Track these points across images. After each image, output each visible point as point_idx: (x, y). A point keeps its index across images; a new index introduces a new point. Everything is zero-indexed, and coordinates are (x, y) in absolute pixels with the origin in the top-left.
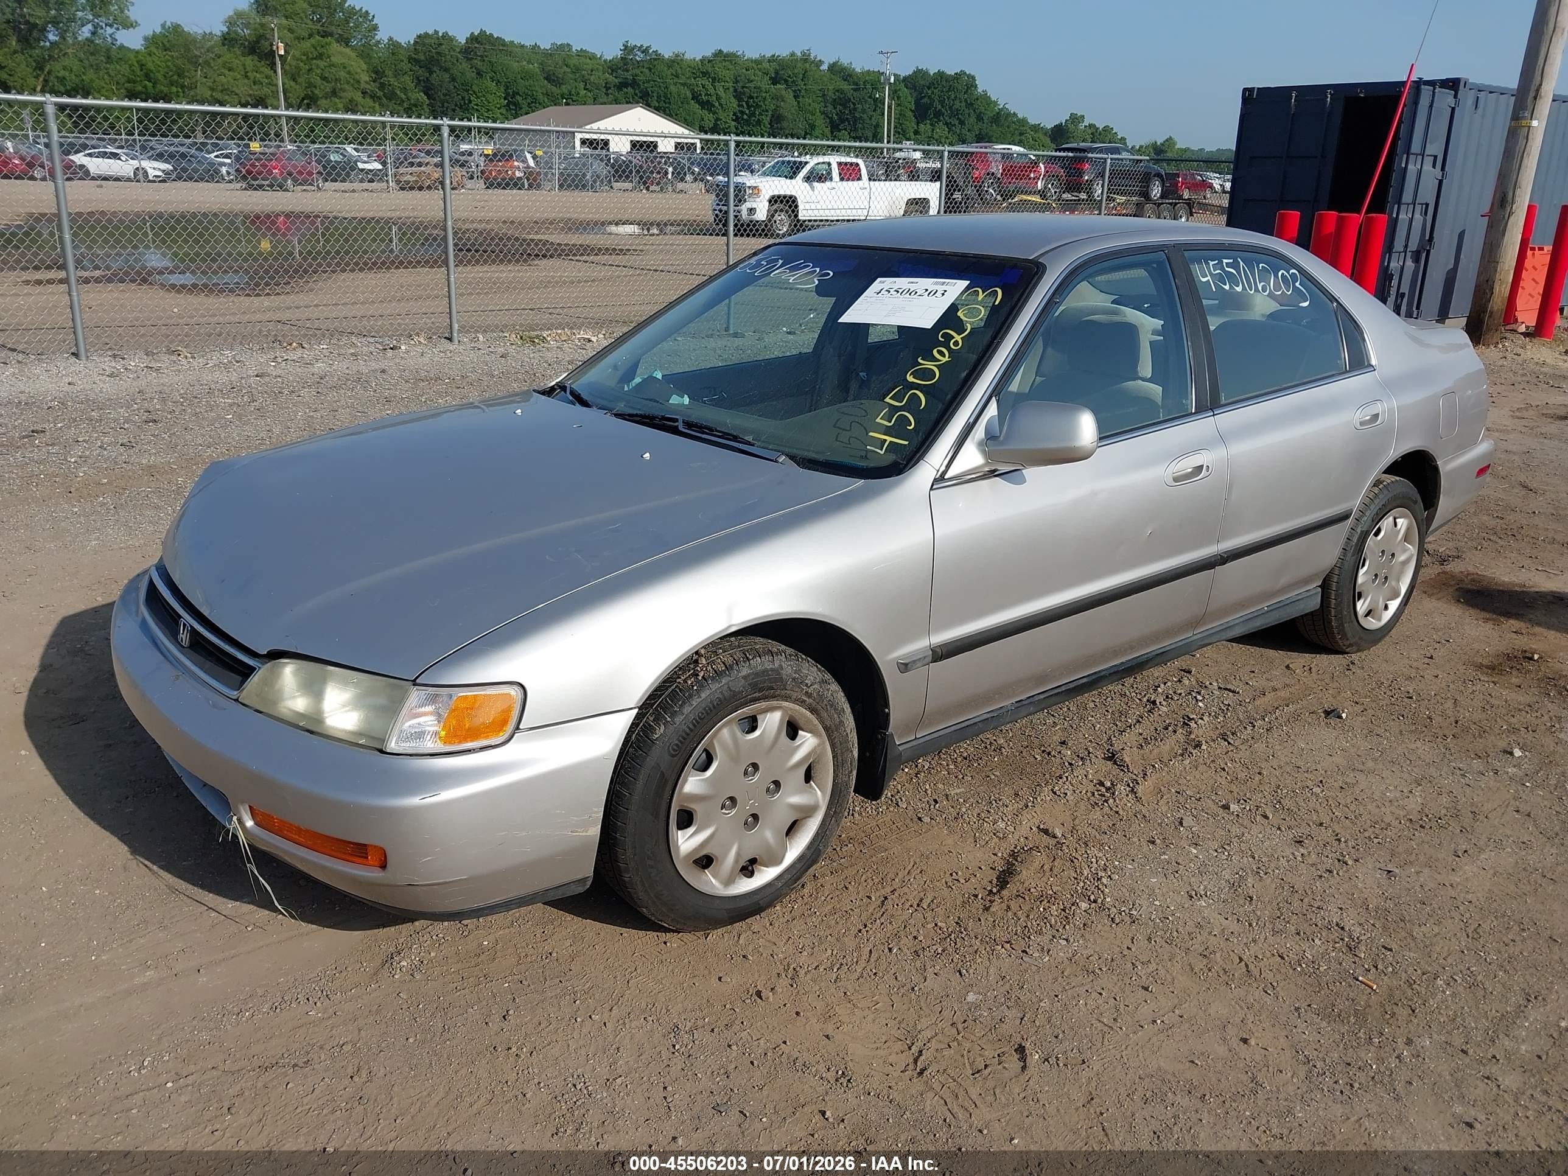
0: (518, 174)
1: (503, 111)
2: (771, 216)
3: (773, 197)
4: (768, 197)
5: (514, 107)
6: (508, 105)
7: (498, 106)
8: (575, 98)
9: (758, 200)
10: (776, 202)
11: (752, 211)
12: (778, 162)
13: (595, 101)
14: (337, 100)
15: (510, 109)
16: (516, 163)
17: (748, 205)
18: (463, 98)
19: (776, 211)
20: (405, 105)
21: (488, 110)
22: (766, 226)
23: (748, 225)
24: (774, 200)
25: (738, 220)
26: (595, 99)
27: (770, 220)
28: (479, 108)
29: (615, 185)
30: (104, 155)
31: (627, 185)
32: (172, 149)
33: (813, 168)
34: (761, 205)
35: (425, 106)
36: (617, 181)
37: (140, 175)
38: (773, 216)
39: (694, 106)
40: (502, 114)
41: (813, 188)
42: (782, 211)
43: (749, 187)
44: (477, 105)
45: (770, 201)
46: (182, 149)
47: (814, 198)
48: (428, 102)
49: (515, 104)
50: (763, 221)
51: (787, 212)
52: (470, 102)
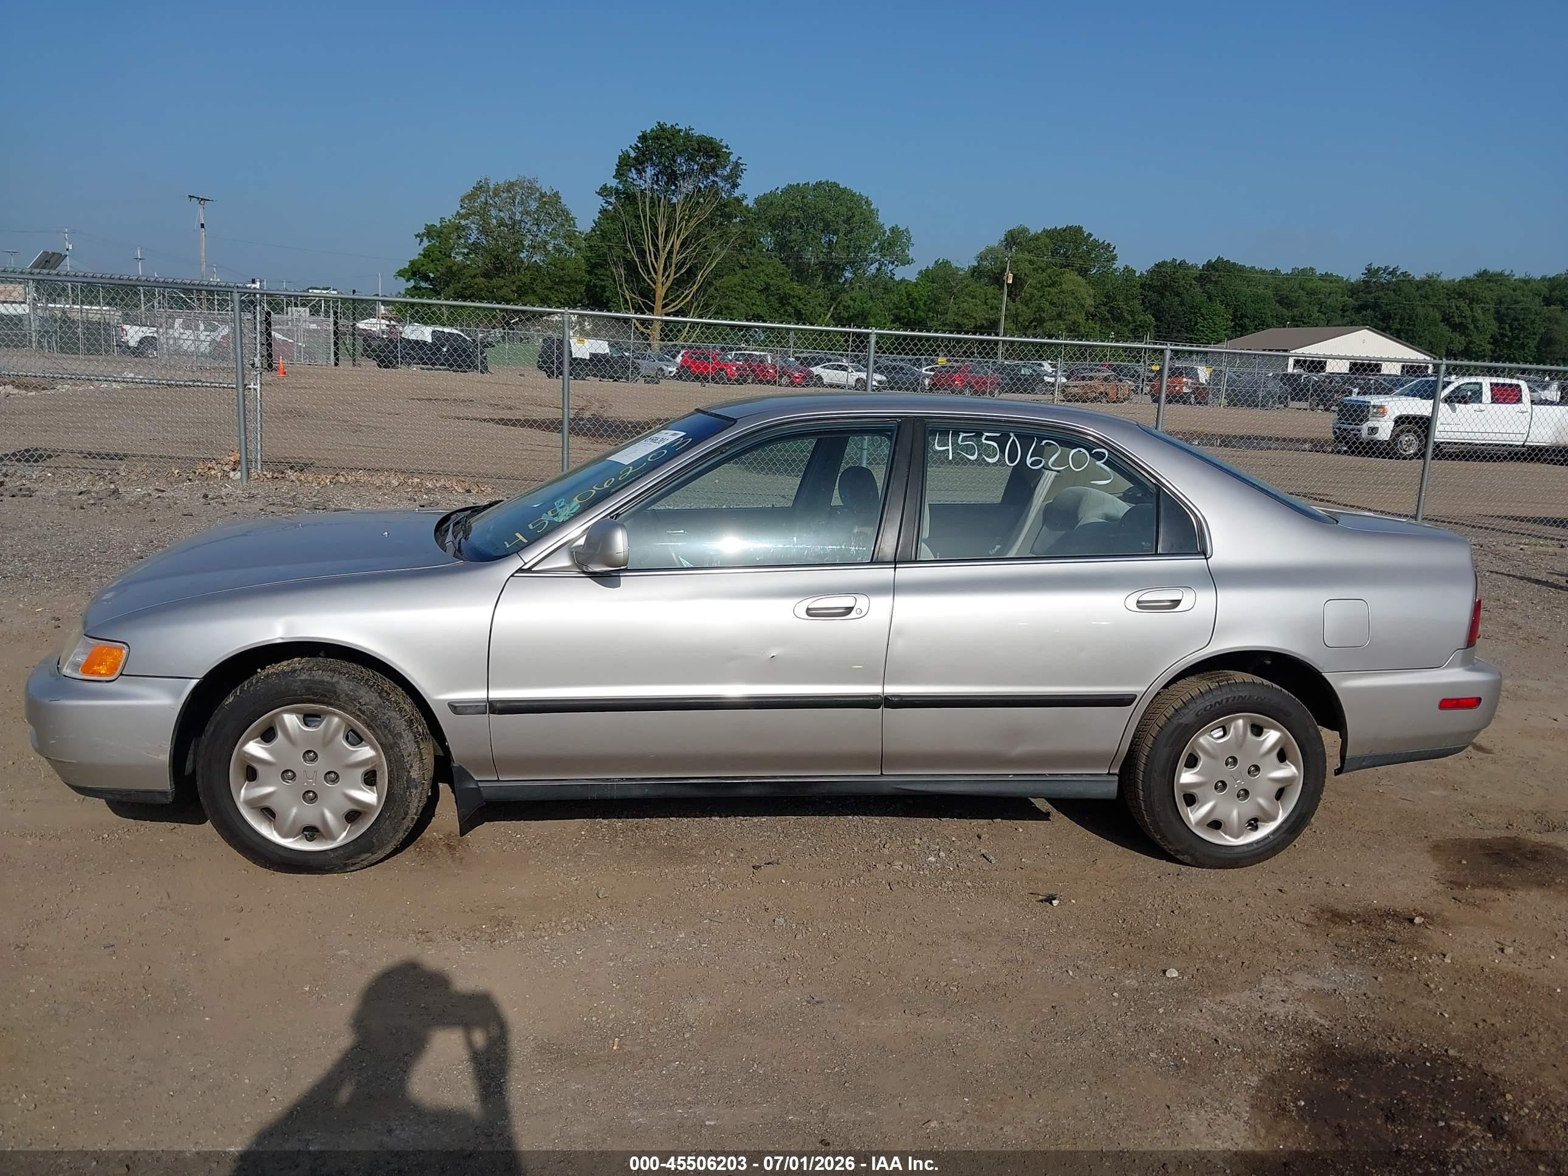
0: (1185, 390)
1: (1228, 332)
2: (1395, 436)
3: (1400, 417)
4: (1393, 417)
5: (1239, 328)
6: (1234, 327)
7: (1225, 327)
8: (1306, 320)
9: (1382, 419)
10: (1403, 422)
11: (1373, 430)
12: (1421, 381)
13: (1328, 323)
14: (1061, 322)
15: (1236, 330)
16: (1185, 380)
17: (1370, 424)
18: (1190, 321)
19: (1402, 431)
20: (1131, 326)
21: (1214, 331)
22: (1389, 444)
23: (1368, 443)
24: (1400, 420)
25: (1357, 439)
26: (1328, 321)
27: (1394, 440)
28: (1204, 329)
29: (1292, 404)
30: (833, 368)
31: (1304, 405)
32: (894, 363)
33: (1458, 388)
34: (1385, 425)
35: (1151, 327)
36: (1293, 399)
37: (861, 384)
38: (1398, 436)
39: (1443, 328)
40: (1226, 335)
41: (1454, 410)
42: (1409, 431)
43: (1374, 407)
44: (1203, 327)
45: (1396, 422)
46: (902, 364)
47: (1456, 420)
48: (1155, 323)
49: (1241, 326)
50: (1386, 441)
51: (1415, 432)
52: (1196, 323)
